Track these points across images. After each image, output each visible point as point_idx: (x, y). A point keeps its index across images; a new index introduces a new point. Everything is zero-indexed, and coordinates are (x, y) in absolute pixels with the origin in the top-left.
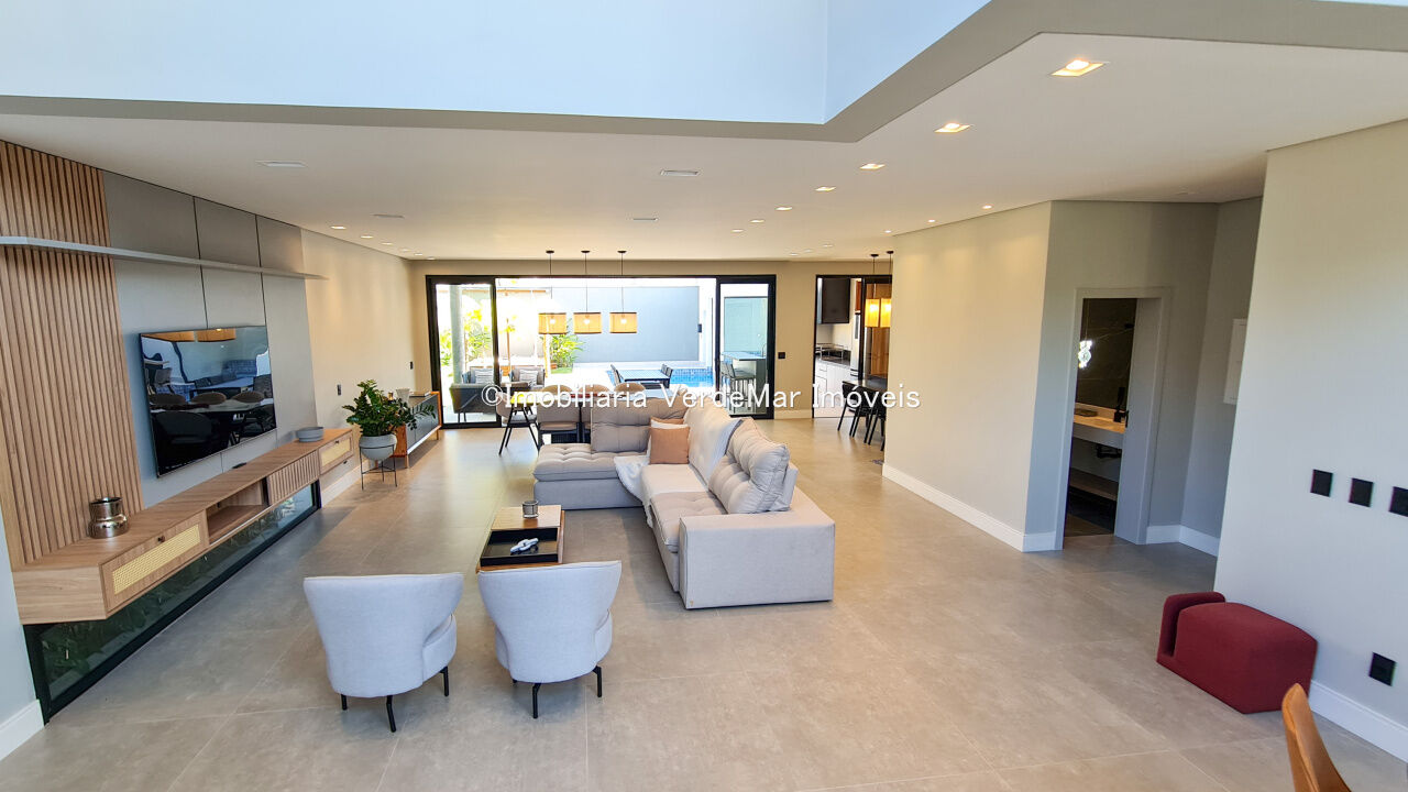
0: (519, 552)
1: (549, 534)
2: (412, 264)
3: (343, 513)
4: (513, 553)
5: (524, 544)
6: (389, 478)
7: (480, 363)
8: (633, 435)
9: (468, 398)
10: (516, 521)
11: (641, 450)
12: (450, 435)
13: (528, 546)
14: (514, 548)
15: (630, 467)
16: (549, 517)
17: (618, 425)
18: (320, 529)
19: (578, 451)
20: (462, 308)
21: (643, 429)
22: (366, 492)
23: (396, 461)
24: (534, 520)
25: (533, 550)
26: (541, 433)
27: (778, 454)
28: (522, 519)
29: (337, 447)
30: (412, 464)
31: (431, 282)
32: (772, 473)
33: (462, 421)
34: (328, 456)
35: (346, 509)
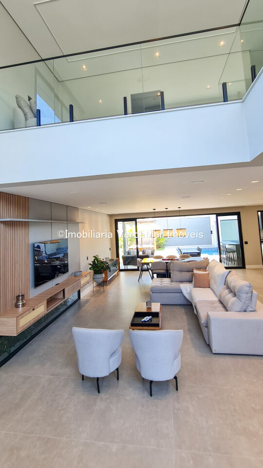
0: (145, 321)
1: (156, 315)
2: (111, 216)
3: (87, 301)
4: (142, 322)
5: (147, 318)
6: (102, 289)
7: (132, 247)
8: (187, 275)
9: (128, 260)
10: (144, 309)
11: (190, 281)
12: (122, 273)
13: (148, 319)
14: (143, 320)
15: (186, 288)
16: (156, 307)
17: (181, 271)
18: (80, 307)
19: (166, 281)
20: (126, 229)
21: (190, 273)
22: (95, 294)
23: (104, 283)
24: (150, 308)
25: (150, 321)
26: (153, 273)
27: (248, 287)
28: (146, 308)
29: (86, 278)
30: (109, 284)
31: (116, 221)
32: (246, 295)
33: (126, 268)
34: (83, 281)
35: (88, 300)
